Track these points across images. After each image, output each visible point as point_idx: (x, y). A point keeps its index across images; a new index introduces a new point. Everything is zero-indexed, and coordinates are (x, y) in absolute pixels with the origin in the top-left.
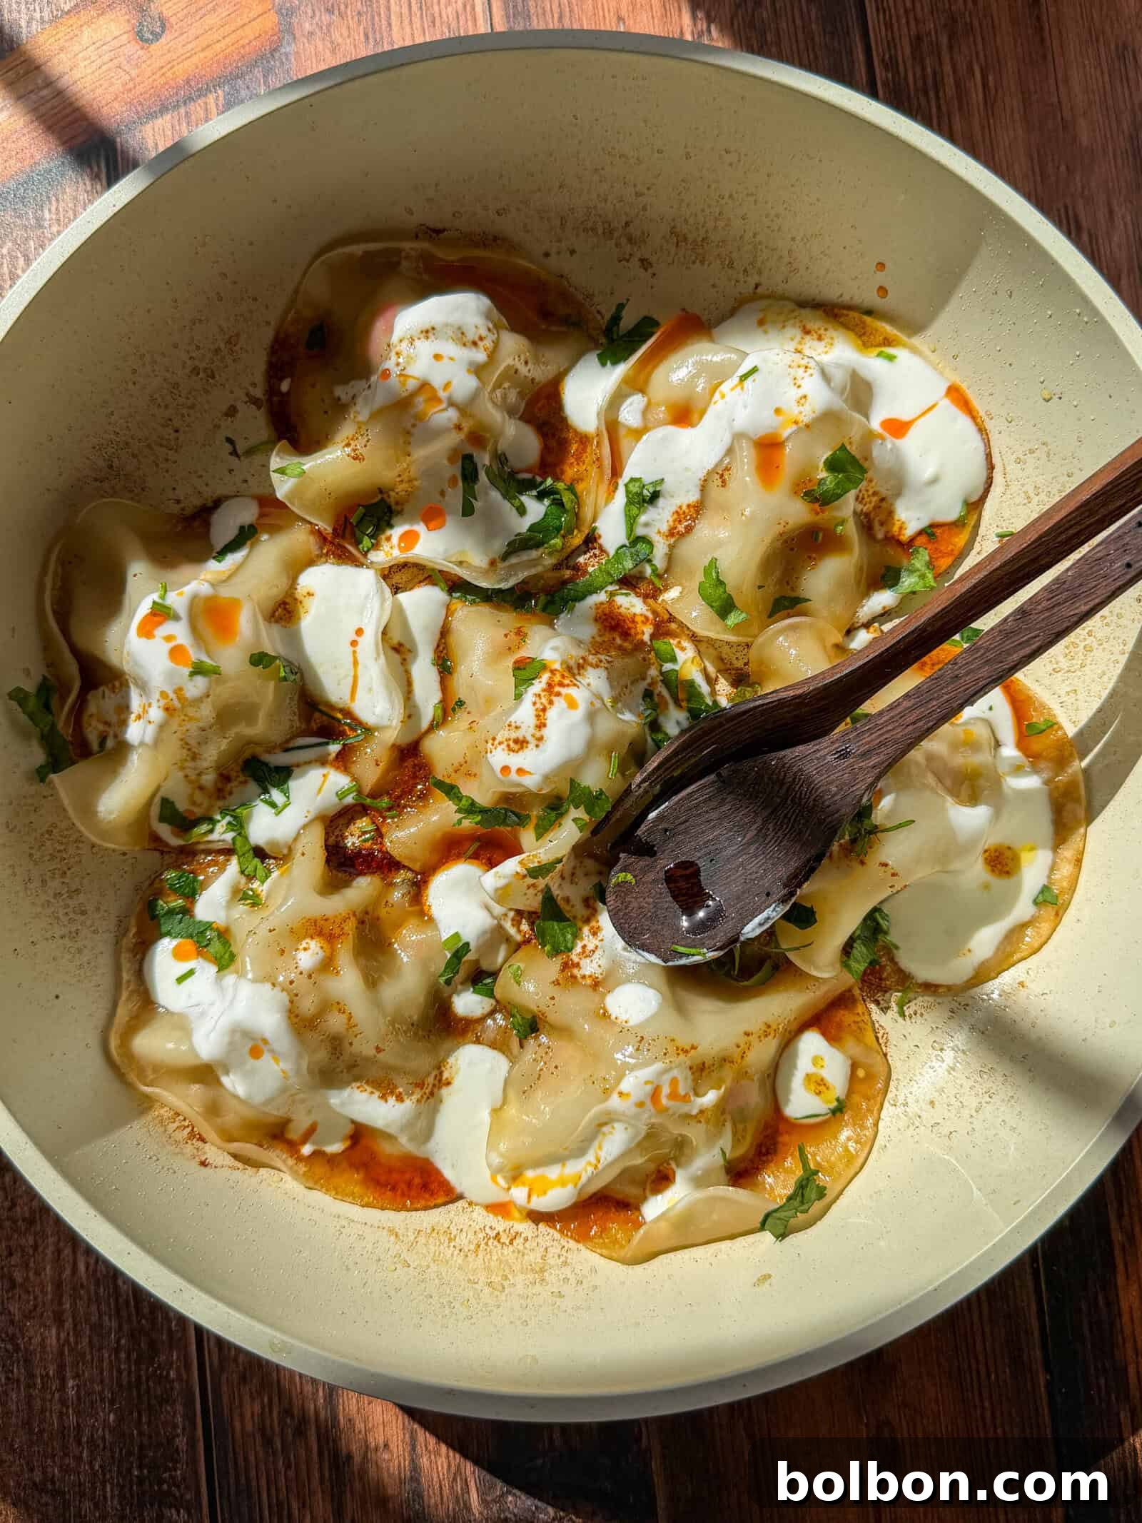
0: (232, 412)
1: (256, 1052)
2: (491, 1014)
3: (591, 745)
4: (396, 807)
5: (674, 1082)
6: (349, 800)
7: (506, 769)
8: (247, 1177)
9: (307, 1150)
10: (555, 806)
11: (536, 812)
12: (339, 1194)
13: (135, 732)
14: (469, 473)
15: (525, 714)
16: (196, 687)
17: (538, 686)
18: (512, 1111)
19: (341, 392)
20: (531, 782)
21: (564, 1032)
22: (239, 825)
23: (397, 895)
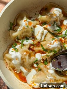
0: (37, 11)
1: (17, 59)
2: (37, 67)
3: (57, 47)
4: (36, 46)
5: (53, 80)
6: (33, 44)
7: (49, 46)
8: (9, 71)
9: (15, 71)
10: (51, 51)
11: (49, 51)
12: (17, 77)
13: (18, 30)
14: (55, 23)
15: (53, 42)
16: (26, 27)
17: (55, 40)
18: (35, 76)
19: (46, 13)
20: (50, 48)
21: (43, 72)
22: (23, 41)
23: (33, 53)
